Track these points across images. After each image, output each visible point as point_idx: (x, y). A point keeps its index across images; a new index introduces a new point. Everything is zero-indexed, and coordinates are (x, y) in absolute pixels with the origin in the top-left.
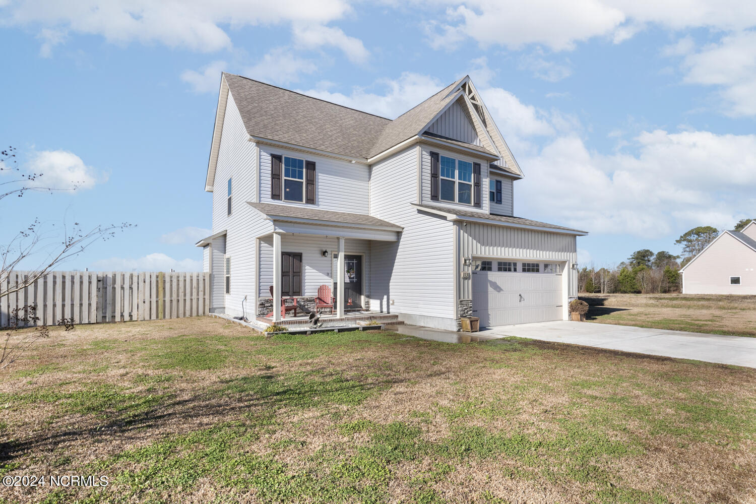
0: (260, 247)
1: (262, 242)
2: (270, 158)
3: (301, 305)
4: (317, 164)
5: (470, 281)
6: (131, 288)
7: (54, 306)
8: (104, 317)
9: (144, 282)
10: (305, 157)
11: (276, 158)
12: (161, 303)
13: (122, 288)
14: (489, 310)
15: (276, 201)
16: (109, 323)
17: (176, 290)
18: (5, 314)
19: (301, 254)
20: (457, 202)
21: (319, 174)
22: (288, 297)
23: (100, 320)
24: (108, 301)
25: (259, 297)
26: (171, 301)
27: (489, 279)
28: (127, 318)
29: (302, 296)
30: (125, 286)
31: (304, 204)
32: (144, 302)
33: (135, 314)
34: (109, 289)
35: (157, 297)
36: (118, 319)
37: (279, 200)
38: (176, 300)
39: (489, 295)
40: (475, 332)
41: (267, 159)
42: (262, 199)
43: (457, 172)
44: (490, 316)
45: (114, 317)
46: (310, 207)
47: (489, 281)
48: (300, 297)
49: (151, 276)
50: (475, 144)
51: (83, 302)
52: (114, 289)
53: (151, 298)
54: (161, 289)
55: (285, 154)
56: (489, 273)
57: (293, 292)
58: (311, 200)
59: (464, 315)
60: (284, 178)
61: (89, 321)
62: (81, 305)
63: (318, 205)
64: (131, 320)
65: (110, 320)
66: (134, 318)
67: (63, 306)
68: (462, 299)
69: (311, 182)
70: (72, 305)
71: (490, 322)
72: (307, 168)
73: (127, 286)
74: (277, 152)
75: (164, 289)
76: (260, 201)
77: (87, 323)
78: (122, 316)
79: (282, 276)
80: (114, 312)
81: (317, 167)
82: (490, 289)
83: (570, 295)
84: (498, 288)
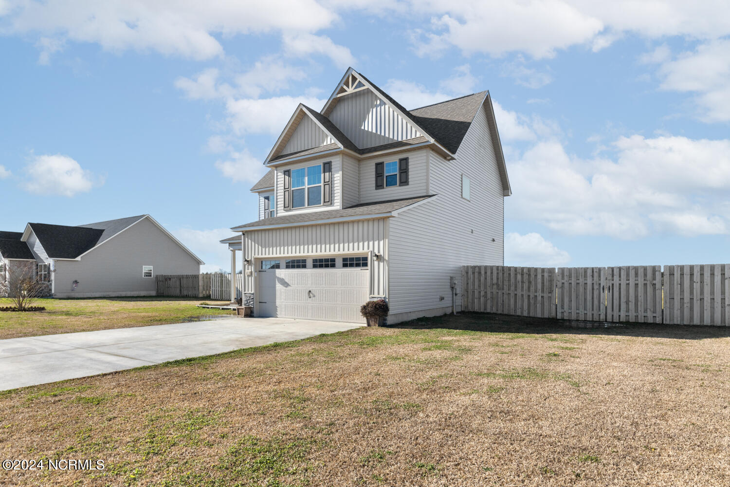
2: (264, 200)
5: (253, 278)
11: (267, 198)
14: (277, 303)
20: (307, 206)
27: (277, 275)
39: (276, 290)
44: (278, 308)
47: (277, 278)
55: (270, 195)
56: (278, 271)
60: (270, 210)
68: (246, 292)
71: (277, 312)
83: (373, 294)
84: (285, 284)
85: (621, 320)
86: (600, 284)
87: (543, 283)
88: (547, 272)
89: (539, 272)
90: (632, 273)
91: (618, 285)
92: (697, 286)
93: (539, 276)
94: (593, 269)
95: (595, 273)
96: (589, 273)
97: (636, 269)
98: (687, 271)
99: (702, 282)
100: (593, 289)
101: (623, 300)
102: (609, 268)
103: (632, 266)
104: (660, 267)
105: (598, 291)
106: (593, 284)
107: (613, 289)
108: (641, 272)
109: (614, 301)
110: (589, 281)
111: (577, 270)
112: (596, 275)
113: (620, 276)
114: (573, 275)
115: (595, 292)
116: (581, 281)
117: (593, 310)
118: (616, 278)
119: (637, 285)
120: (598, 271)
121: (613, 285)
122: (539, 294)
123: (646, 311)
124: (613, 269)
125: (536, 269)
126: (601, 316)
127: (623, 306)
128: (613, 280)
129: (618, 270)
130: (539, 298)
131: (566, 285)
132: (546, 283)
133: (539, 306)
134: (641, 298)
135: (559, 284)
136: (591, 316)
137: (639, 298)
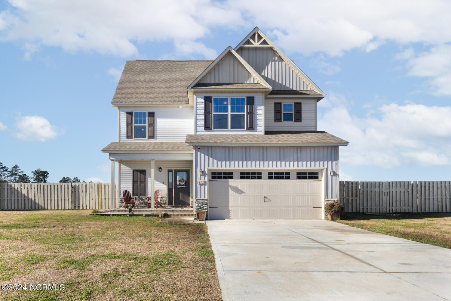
0: (120, 167)
1: (121, 165)
2: (126, 114)
3: (145, 202)
4: (155, 113)
5: (206, 187)
6: (86, 191)
7: (54, 200)
8: (75, 207)
9: (92, 188)
10: (147, 110)
11: (130, 114)
12: (100, 200)
13: (82, 191)
14: (229, 207)
15: (129, 140)
16: (77, 210)
17: (107, 193)
18: (37, 203)
19: (145, 170)
20: (230, 129)
21: (157, 119)
22: (137, 197)
23: (73, 208)
24: (76, 199)
25: (120, 196)
26: (105, 199)
27: (229, 184)
28: (85, 208)
29: (146, 196)
30: (83, 190)
31: (147, 139)
32: (92, 199)
33: (88, 206)
34: (77, 192)
35: (98, 197)
36: (81, 208)
37: (131, 138)
38: (108, 199)
39: (230, 196)
40: (202, 220)
41: (124, 115)
42: (121, 139)
43: (229, 107)
44: (231, 212)
45: (79, 207)
46: (151, 140)
47: (230, 186)
48: (145, 197)
49: (95, 185)
50: (248, 82)
51: (66, 198)
52: (79, 192)
53: (95, 197)
54: (100, 192)
55: (134, 110)
56: (230, 180)
57: (140, 194)
58: (151, 136)
59: (200, 209)
60: (134, 125)
61: (68, 209)
62: (65, 200)
63: (157, 139)
64: (87, 209)
65: (78, 209)
66: (88, 208)
67: (58, 200)
68: (198, 198)
69: (152, 125)
70: (61, 200)
71: (230, 215)
72: (149, 116)
73: (84, 191)
74: (130, 110)
75: (102, 192)
76: (120, 141)
77: (67, 209)
78: (83, 206)
79: (133, 184)
80: (79, 204)
81: (155, 115)
82: (231, 192)
83: (328, 198)
84: (239, 191)
85: (393, 212)
86: (383, 191)
87: (352, 191)
88: (354, 184)
89: (350, 184)
90: (398, 185)
91: (392, 192)
92: (427, 192)
93: (350, 187)
94: (379, 182)
95: (380, 185)
96: (377, 184)
97: (401, 183)
98: (423, 184)
99: (429, 190)
100: (379, 194)
101: (394, 200)
102: (387, 182)
103: (398, 181)
104: (411, 182)
105: (382, 195)
106: (379, 191)
107: (389, 193)
108: (402, 184)
109: (390, 201)
110: (377, 190)
111: (371, 183)
112: (381, 186)
113: (393, 187)
114: (368, 186)
115: (380, 196)
116: (373, 189)
117: (379, 206)
118: (391, 188)
119: (401, 192)
120: (382, 183)
121: (389, 192)
122: (350, 198)
123: (405, 206)
124: (389, 182)
125: (348, 182)
126: (384, 210)
127: (394, 203)
128: (389, 189)
129: (392, 183)
130: (350, 200)
131: (365, 192)
132: (354, 191)
133: (350, 205)
134: (403, 199)
135: (361, 192)
136: (378, 210)
137: (402, 199)
